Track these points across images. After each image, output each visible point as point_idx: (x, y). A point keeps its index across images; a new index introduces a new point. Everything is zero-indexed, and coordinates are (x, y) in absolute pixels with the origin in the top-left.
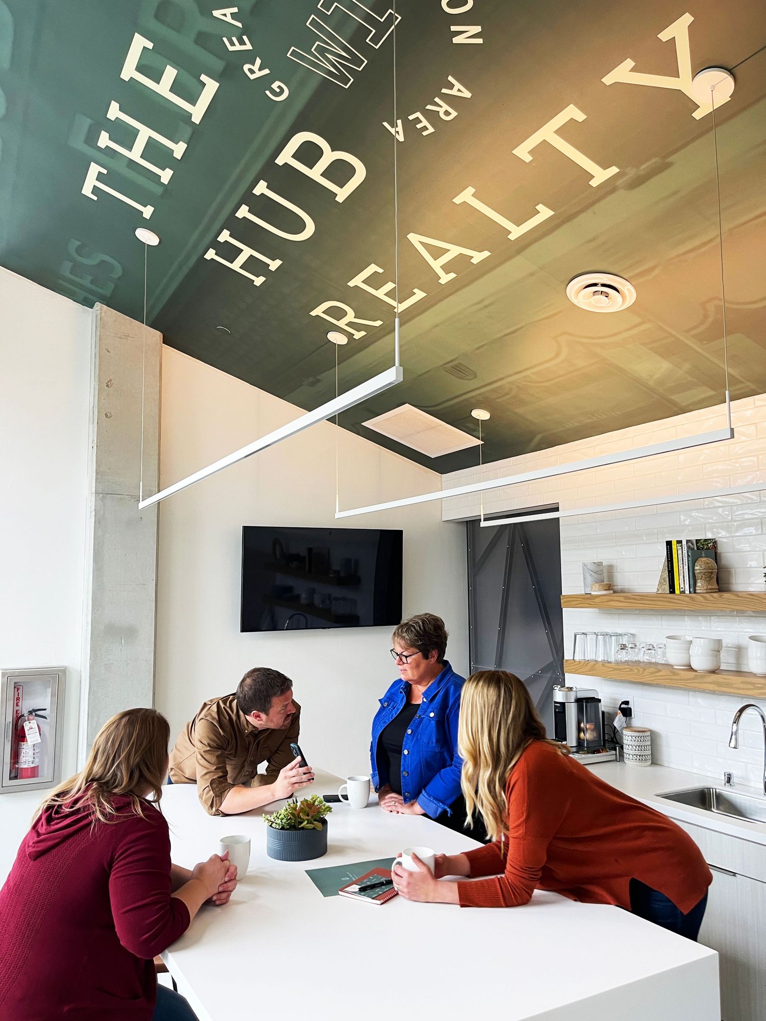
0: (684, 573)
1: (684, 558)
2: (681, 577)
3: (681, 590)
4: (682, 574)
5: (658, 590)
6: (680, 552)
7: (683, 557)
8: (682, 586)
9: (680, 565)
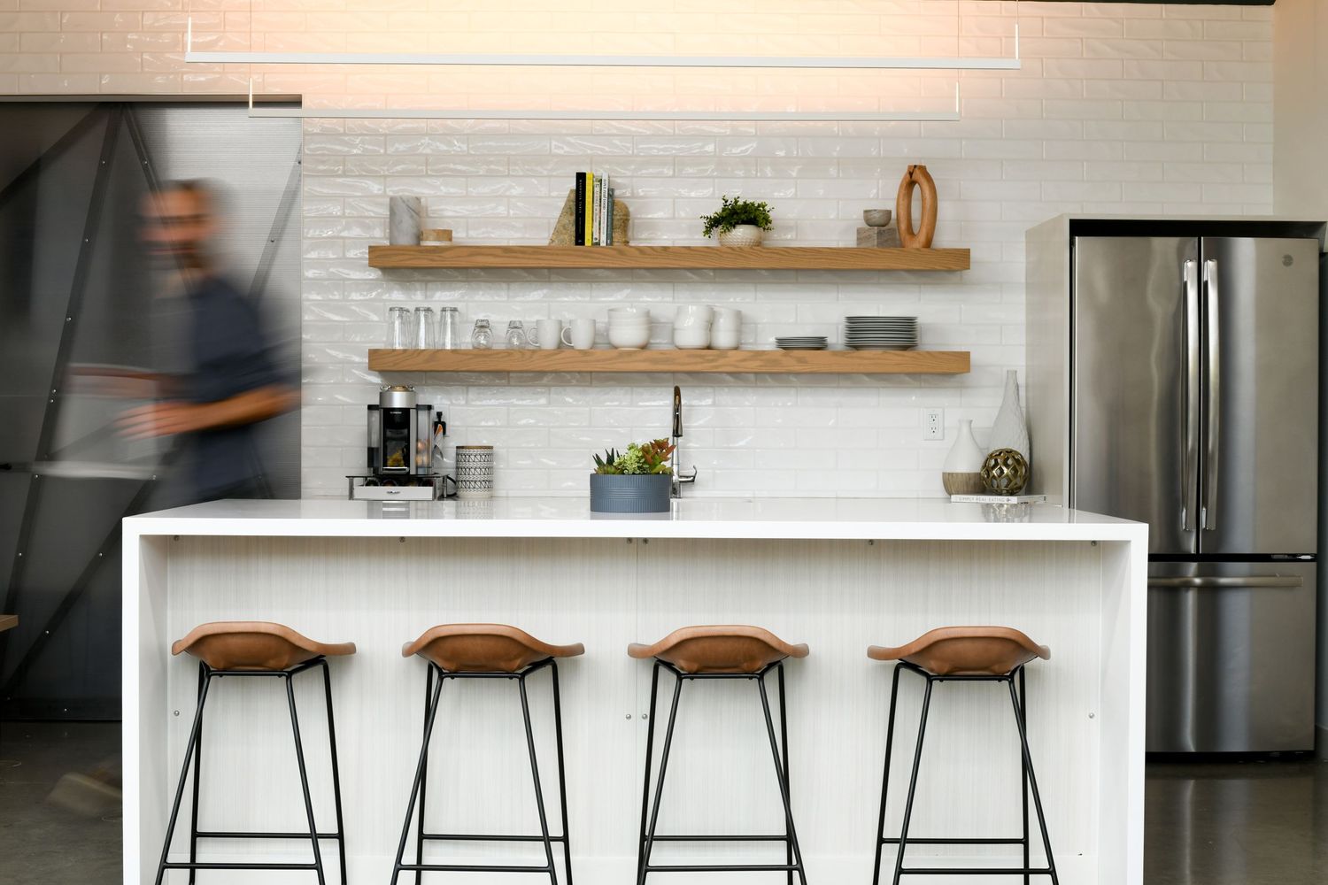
0: (600, 218)
1: (603, 198)
2: (596, 224)
3: (594, 241)
4: (598, 219)
5: (553, 241)
6: (597, 189)
7: (601, 197)
8: (596, 236)
9: (595, 208)
